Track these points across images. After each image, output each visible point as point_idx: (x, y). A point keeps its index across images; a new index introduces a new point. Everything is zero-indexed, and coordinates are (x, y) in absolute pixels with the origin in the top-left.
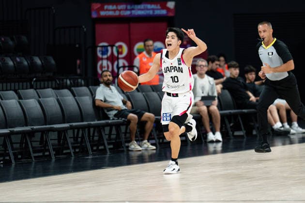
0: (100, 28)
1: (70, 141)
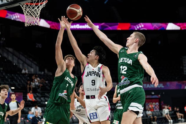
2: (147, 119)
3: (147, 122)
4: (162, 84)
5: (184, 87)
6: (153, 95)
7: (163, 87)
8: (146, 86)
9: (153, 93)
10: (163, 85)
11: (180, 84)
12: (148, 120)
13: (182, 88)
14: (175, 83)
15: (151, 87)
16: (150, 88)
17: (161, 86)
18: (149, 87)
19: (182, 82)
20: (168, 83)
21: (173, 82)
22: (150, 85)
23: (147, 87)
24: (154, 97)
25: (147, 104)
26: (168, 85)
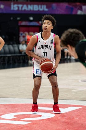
0: (21, 28)
1: (11, 60)
2: (19, 56)
3: (20, 60)
4: (45, 6)
5: (77, 12)
6: (31, 21)
7: (46, 10)
8: (22, 7)
9: (31, 19)
10: (47, 8)
11: (70, 6)
12: (21, 57)
13: (74, 13)
14: (65, 5)
15: (29, 9)
16: (28, 11)
17: (44, 9)
18: (26, 9)
19: (74, 4)
20: (54, 5)
21: (61, 4)
22: (27, 7)
23: (23, 9)
24: (32, 24)
25: (22, 34)
26: (55, 8)
